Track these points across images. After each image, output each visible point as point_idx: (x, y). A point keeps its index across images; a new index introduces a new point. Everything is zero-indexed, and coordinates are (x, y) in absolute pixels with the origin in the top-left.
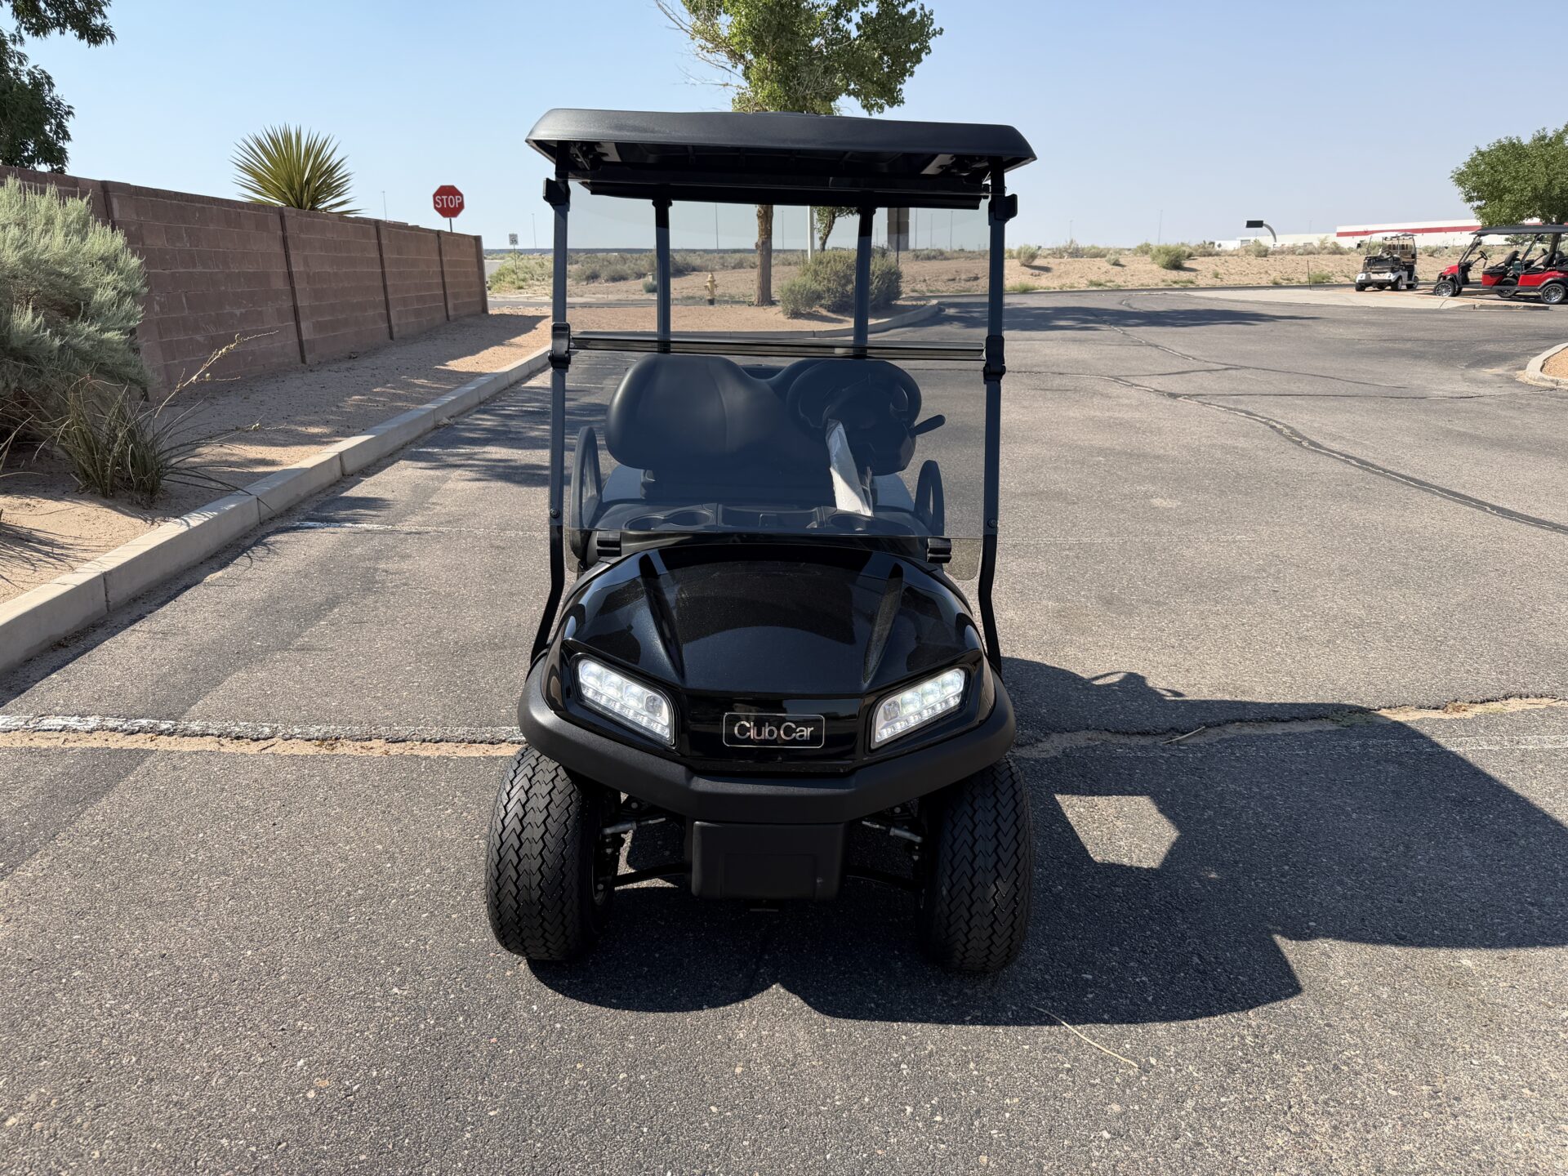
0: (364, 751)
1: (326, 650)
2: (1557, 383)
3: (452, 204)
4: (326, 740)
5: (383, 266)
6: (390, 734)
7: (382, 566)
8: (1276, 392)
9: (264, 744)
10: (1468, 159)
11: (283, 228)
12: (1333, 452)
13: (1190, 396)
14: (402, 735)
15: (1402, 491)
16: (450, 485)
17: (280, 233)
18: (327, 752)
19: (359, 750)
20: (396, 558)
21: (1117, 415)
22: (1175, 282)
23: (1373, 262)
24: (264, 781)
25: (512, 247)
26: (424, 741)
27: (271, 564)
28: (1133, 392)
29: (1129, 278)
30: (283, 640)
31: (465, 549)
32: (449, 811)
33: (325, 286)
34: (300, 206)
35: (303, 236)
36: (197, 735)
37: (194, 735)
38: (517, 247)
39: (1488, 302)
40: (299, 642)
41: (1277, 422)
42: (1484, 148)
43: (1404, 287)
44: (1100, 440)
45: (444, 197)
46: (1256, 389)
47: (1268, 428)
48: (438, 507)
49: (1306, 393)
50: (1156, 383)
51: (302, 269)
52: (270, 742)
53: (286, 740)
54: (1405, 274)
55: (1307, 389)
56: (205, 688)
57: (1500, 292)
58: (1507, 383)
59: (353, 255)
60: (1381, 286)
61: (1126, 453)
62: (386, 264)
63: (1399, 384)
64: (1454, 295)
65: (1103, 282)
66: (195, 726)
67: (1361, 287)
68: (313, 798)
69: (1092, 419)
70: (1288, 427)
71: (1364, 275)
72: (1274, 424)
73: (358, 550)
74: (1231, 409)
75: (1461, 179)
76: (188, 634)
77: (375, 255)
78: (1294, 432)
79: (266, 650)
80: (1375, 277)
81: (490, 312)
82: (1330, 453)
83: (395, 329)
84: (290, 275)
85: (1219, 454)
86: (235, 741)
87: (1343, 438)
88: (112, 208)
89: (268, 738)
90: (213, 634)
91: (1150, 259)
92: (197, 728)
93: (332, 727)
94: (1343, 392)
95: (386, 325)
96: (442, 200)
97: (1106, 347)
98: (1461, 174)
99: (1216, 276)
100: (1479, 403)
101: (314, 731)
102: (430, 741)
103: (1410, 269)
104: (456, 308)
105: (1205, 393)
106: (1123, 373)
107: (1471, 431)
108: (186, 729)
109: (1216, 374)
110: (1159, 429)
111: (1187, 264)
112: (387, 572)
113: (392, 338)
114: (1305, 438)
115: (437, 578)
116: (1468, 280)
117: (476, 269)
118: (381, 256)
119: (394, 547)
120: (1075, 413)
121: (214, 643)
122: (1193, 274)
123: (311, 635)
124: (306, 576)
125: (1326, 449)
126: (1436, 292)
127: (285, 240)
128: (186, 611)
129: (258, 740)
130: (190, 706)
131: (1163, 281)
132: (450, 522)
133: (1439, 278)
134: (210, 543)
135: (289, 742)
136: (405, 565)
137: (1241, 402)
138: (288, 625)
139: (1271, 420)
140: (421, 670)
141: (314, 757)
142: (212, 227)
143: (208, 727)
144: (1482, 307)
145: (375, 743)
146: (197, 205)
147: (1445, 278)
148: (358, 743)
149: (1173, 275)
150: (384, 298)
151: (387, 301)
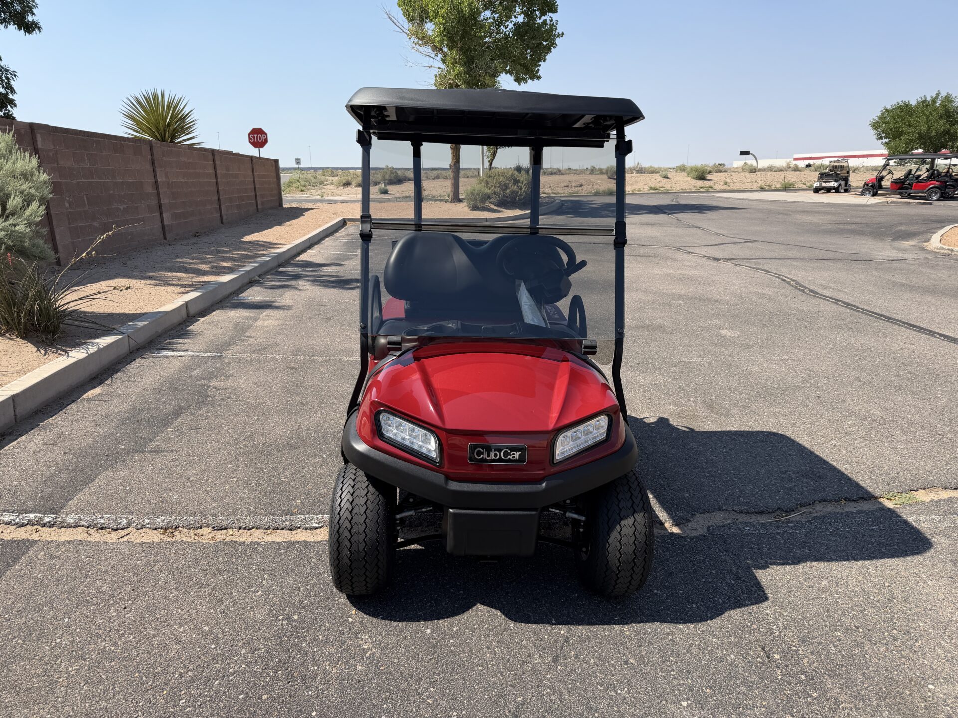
0: (196, 537)
1: (171, 451)
2: (952, 251)
3: (260, 139)
4: (168, 528)
5: (216, 178)
6: (215, 523)
7: (212, 384)
8: (779, 257)
9: (121, 533)
10: (879, 114)
11: (152, 154)
12: (827, 297)
13: (727, 260)
14: (225, 523)
15: (880, 324)
16: (259, 323)
17: (150, 157)
18: (168, 539)
19: (193, 536)
20: (222, 378)
21: (684, 272)
22: (701, 188)
23: (823, 176)
24: (119, 567)
25: (297, 166)
26: (240, 528)
27: (136, 383)
28: (690, 257)
29: (674, 185)
30: (140, 443)
31: (270, 370)
32: (260, 593)
33: (179, 191)
34: (164, 140)
35: (165, 159)
36: (71, 526)
37: (69, 526)
38: (300, 166)
39: (894, 200)
40: (152, 445)
41: (786, 277)
42: (889, 107)
43: (843, 191)
44: (678, 289)
45: (256, 135)
46: (766, 255)
47: (780, 280)
48: (251, 339)
49: (798, 257)
50: (704, 251)
51: (164, 180)
52: (126, 531)
53: (138, 529)
54: (843, 183)
55: (798, 255)
56: (81, 485)
57: (900, 194)
58: (920, 250)
59: (197, 170)
60: (828, 190)
61: (696, 298)
62: (219, 176)
63: (853, 252)
64: (874, 195)
65: (658, 188)
66: (71, 519)
67: (817, 191)
68: (156, 582)
69: (669, 275)
70: (793, 280)
71: (819, 183)
72: (784, 278)
73: (196, 372)
74: (754, 268)
75: (875, 126)
76: (72, 440)
77: (211, 171)
78: (797, 283)
79: (128, 452)
80: (824, 185)
81: (284, 206)
82: (825, 297)
83: (224, 218)
84: (156, 183)
85: (755, 299)
86: (100, 531)
87: (830, 287)
88: (37, 141)
89: (125, 528)
90: (90, 440)
91: (686, 174)
92: (72, 521)
93: (173, 517)
94: (821, 257)
95: (219, 215)
96: (254, 137)
97: (668, 229)
98: (875, 123)
99: (726, 184)
100: (907, 264)
101: (160, 521)
102: (245, 528)
103: (846, 180)
104: (263, 204)
105: (735, 258)
106: (682, 245)
107: (908, 282)
108: (63, 522)
109: (740, 246)
110: (713, 282)
111: (708, 177)
112: (216, 388)
113: (222, 223)
114: (806, 288)
115: (251, 393)
116: (881, 186)
117: (275, 180)
118: (215, 171)
119: (221, 369)
120: (657, 271)
121: (91, 447)
122: (711, 182)
123: (161, 440)
124: (159, 393)
125: (821, 295)
126: (862, 194)
127: (153, 161)
128: (72, 422)
129: (117, 529)
130: (68, 501)
131: (694, 187)
132: (259, 350)
133: (864, 185)
134: (94, 368)
135: (140, 531)
136: (228, 383)
137: (760, 264)
138: (145, 432)
139: (781, 275)
140: (238, 467)
141: (159, 544)
142: (104, 153)
143: (80, 519)
144: (892, 203)
145: (204, 531)
146: (95, 139)
147: (867, 185)
148: (191, 531)
149: (700, 183)
150: (217, 198)
151: (219, 200)
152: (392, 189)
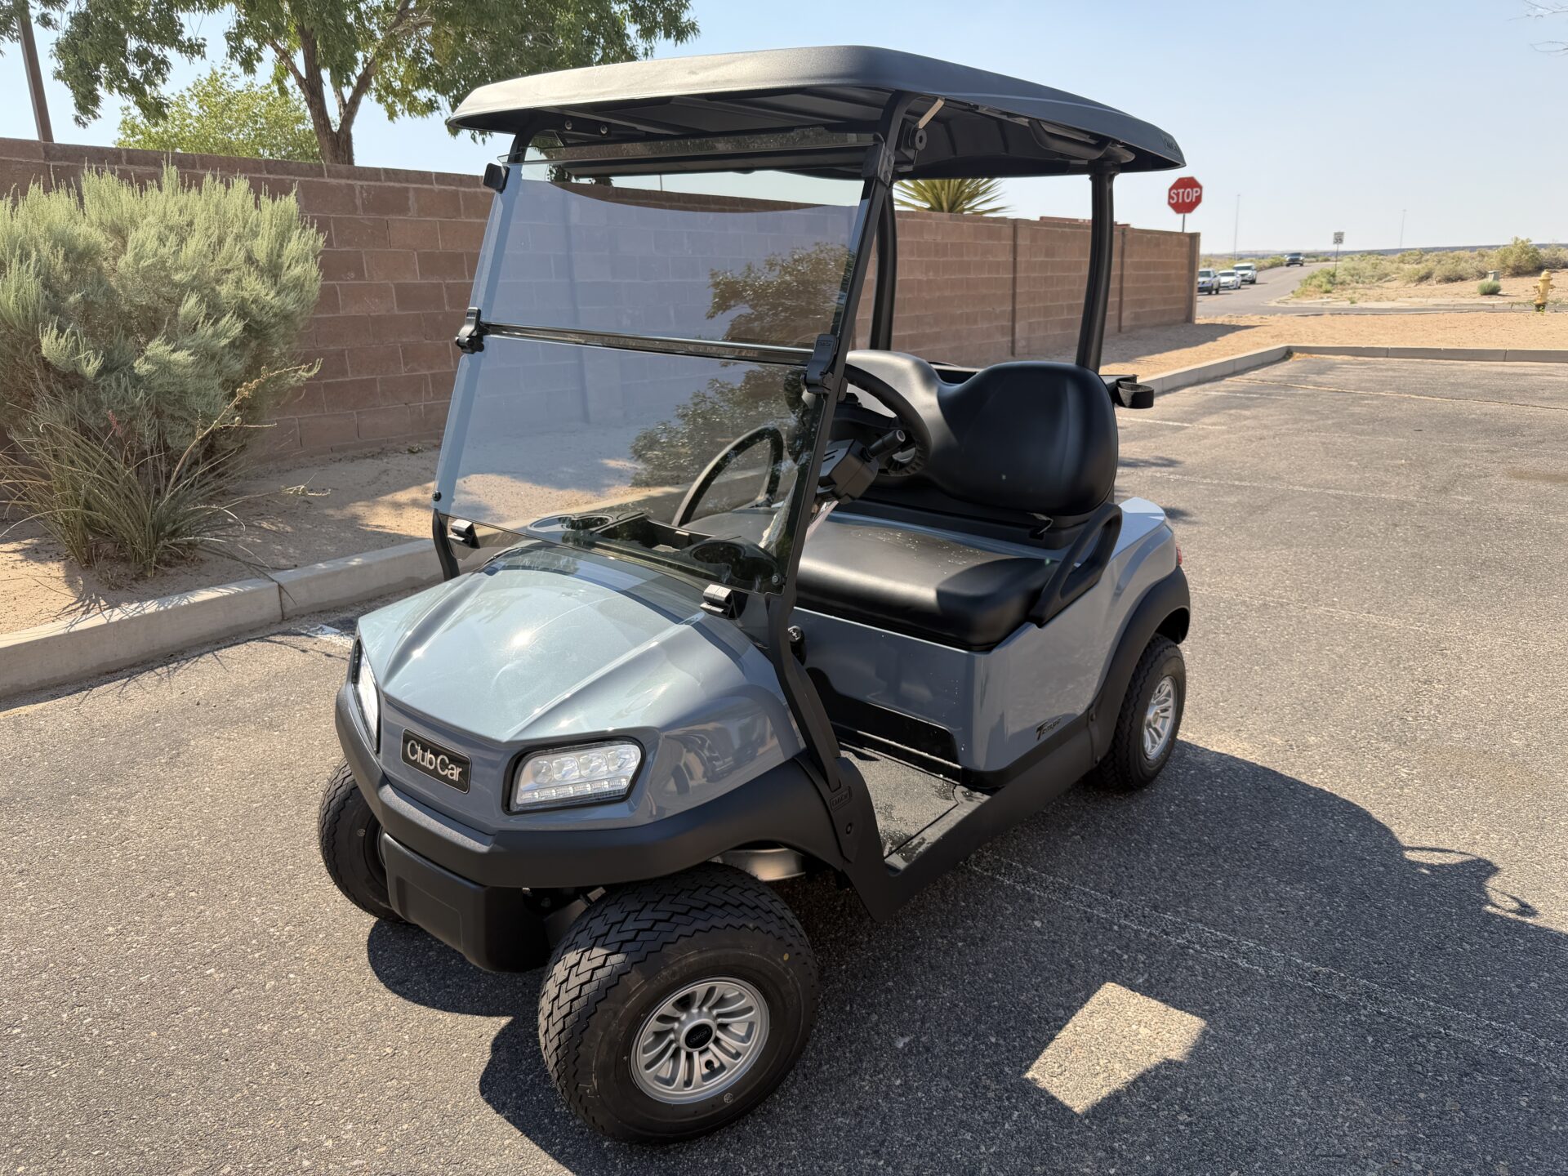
3: (1188, 198)
5: (1014, 271)
45: (1181, 191)
59: (965, 258)
62: (1021, 268)
77: (1006, 258)
81: (1197, 322)
83: (1021, 344)
95: (1009, 338)
96: (1178, 194)
104: (1137, 317)
113: (1013, 354)
117: (1185, 272)
118: (1015, 259)
150: (1010, 308)
151: (1014, 311)
152: (1508, 285)
